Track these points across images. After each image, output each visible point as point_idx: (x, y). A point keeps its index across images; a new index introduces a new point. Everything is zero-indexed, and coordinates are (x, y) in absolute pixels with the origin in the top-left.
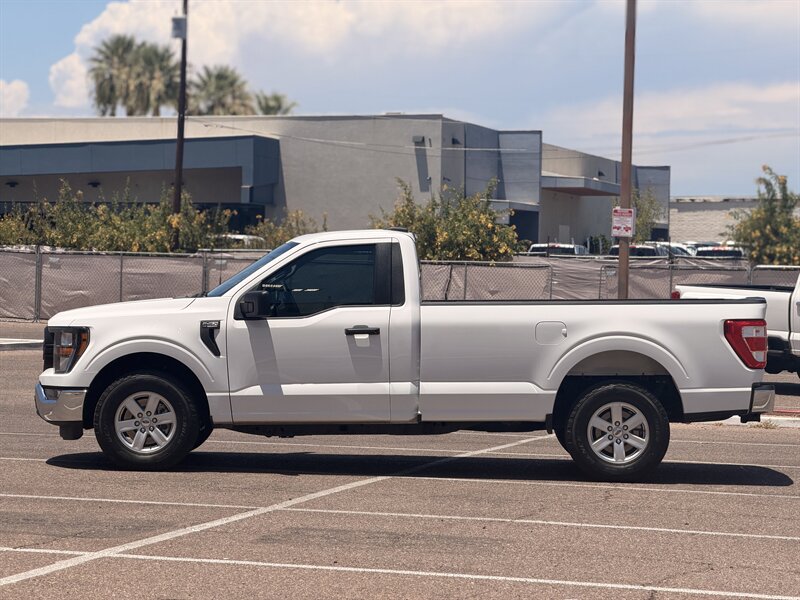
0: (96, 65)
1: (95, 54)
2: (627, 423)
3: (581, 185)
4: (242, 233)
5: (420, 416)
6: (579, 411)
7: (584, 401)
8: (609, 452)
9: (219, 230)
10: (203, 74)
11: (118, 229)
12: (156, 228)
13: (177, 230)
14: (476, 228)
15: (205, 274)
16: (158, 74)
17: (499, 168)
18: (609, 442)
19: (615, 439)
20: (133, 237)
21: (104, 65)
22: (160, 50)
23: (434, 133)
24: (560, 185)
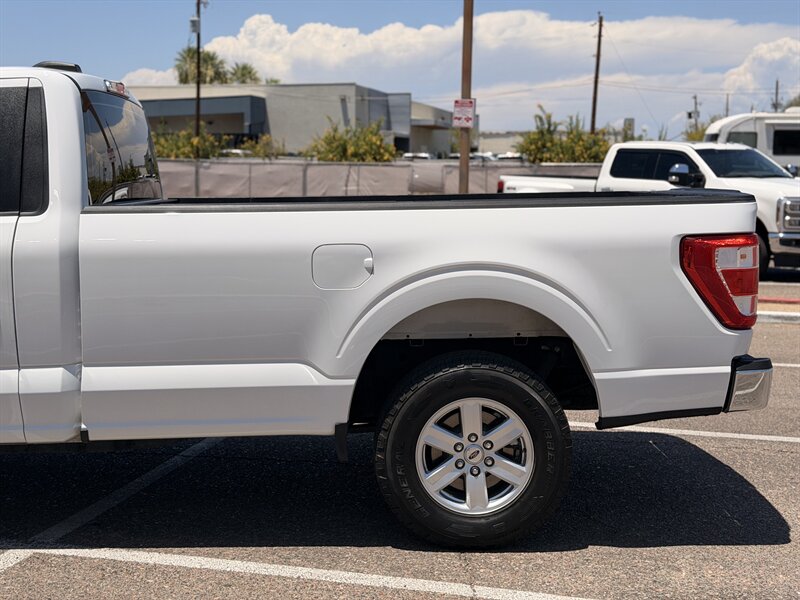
0: (178, 63)
1: (178, 57)
2: (492, 436)
3: (432, 123)
4: (236, 148)
5: (84, 434)
6: (399, 418)
7: (410, 398)
8: (457, 491)
9: (223, 148)
10: (235, 66)
11: (163, 147)
12: (184, 146)
13: (198, 148)
14: (371, 144)
15: (197, 172)
16: (210, 67)
17: (388, 114)
18: (458, 473)
19: (468, 467)
20: (172, 151)
21: (183, 64)
22: (211, 54)
23: (351, 94)
24: (422, 123)
